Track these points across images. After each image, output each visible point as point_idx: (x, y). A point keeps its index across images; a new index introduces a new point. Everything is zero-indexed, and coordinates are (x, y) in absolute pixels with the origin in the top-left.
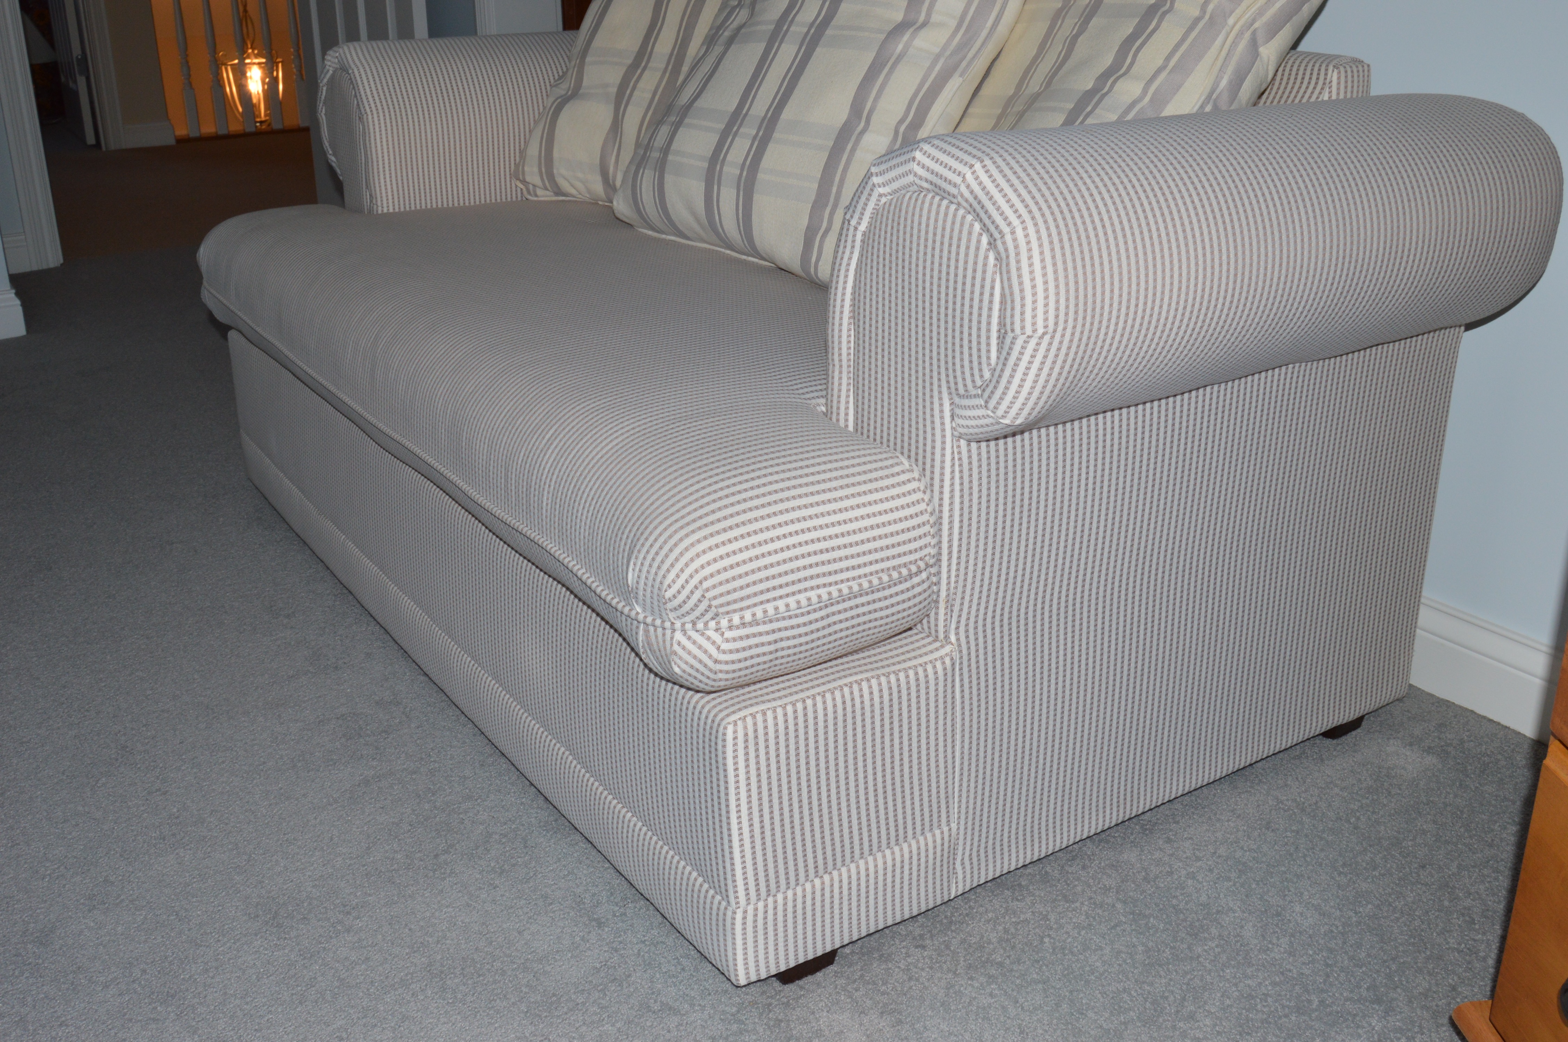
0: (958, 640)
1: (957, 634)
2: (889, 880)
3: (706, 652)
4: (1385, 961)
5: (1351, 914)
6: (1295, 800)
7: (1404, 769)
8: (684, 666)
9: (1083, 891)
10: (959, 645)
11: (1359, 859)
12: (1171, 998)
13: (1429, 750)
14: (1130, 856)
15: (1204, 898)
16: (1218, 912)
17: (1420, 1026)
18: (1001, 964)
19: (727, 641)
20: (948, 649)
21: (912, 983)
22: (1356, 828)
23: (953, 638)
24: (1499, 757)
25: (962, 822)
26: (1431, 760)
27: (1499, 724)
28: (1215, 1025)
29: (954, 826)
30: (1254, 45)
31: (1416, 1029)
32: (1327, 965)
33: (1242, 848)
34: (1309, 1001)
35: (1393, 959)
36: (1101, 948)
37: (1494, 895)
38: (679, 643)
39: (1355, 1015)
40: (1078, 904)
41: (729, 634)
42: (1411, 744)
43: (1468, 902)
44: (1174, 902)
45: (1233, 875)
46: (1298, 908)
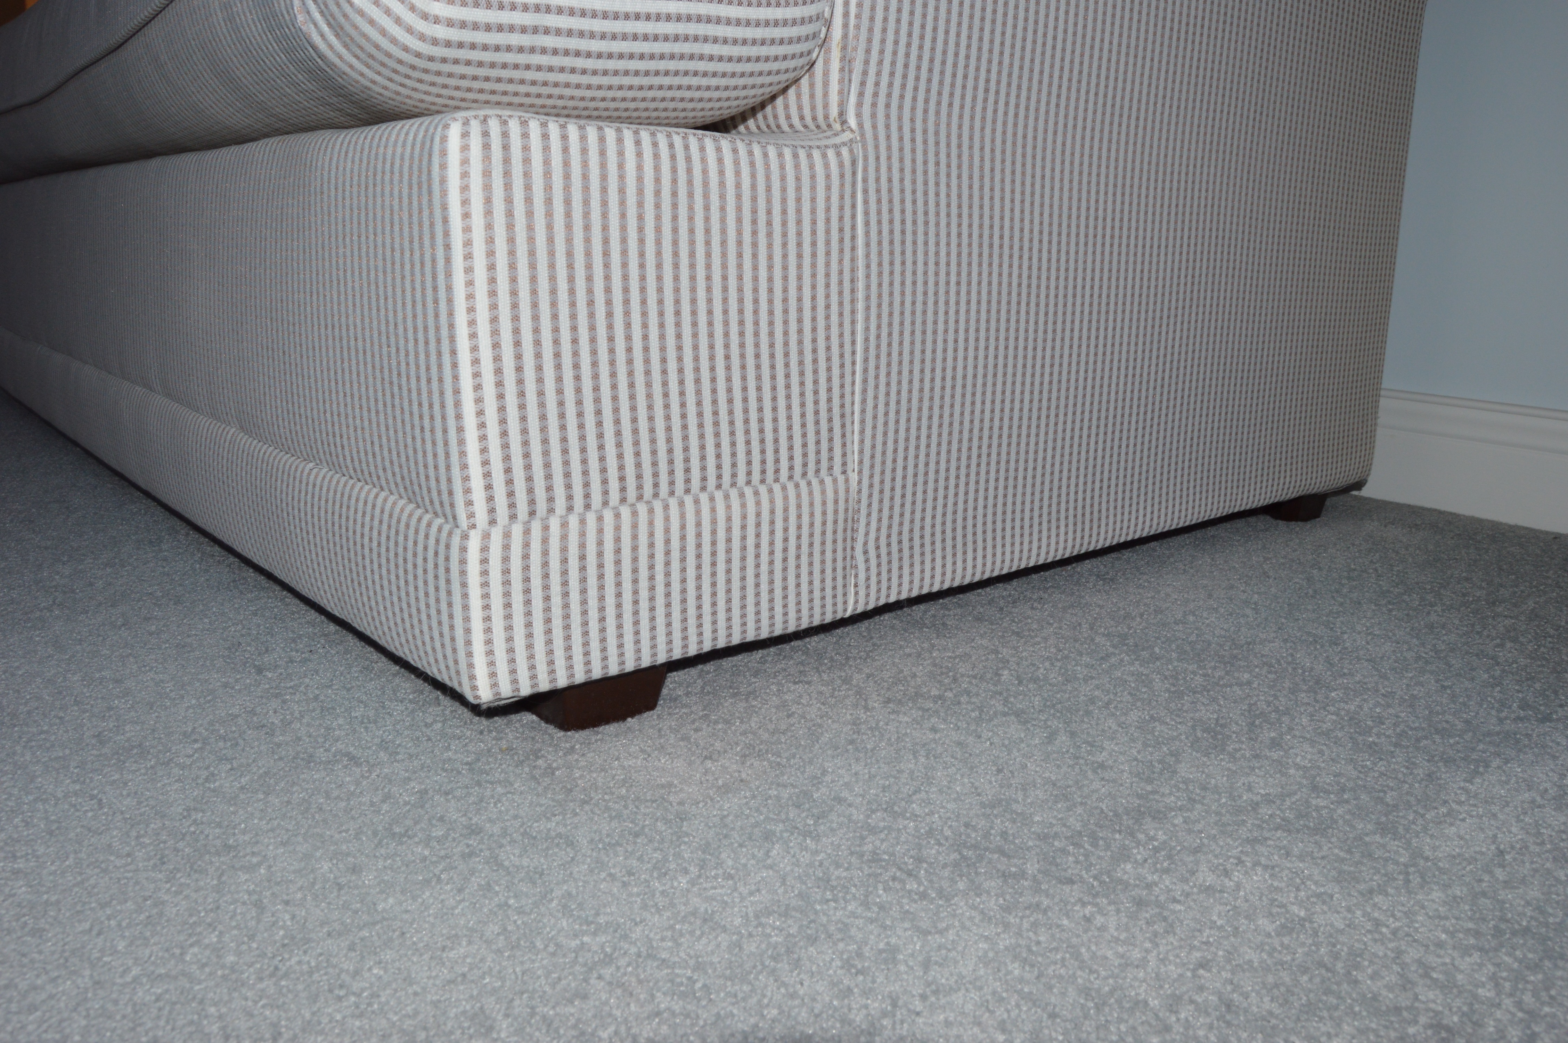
0: (861, 125)
1: (859, 115)
2: (751, 541)
10: (863, 135)
20: (846, 136)
23: (852, 122)
25: (866, 473)
29: (854, 477)
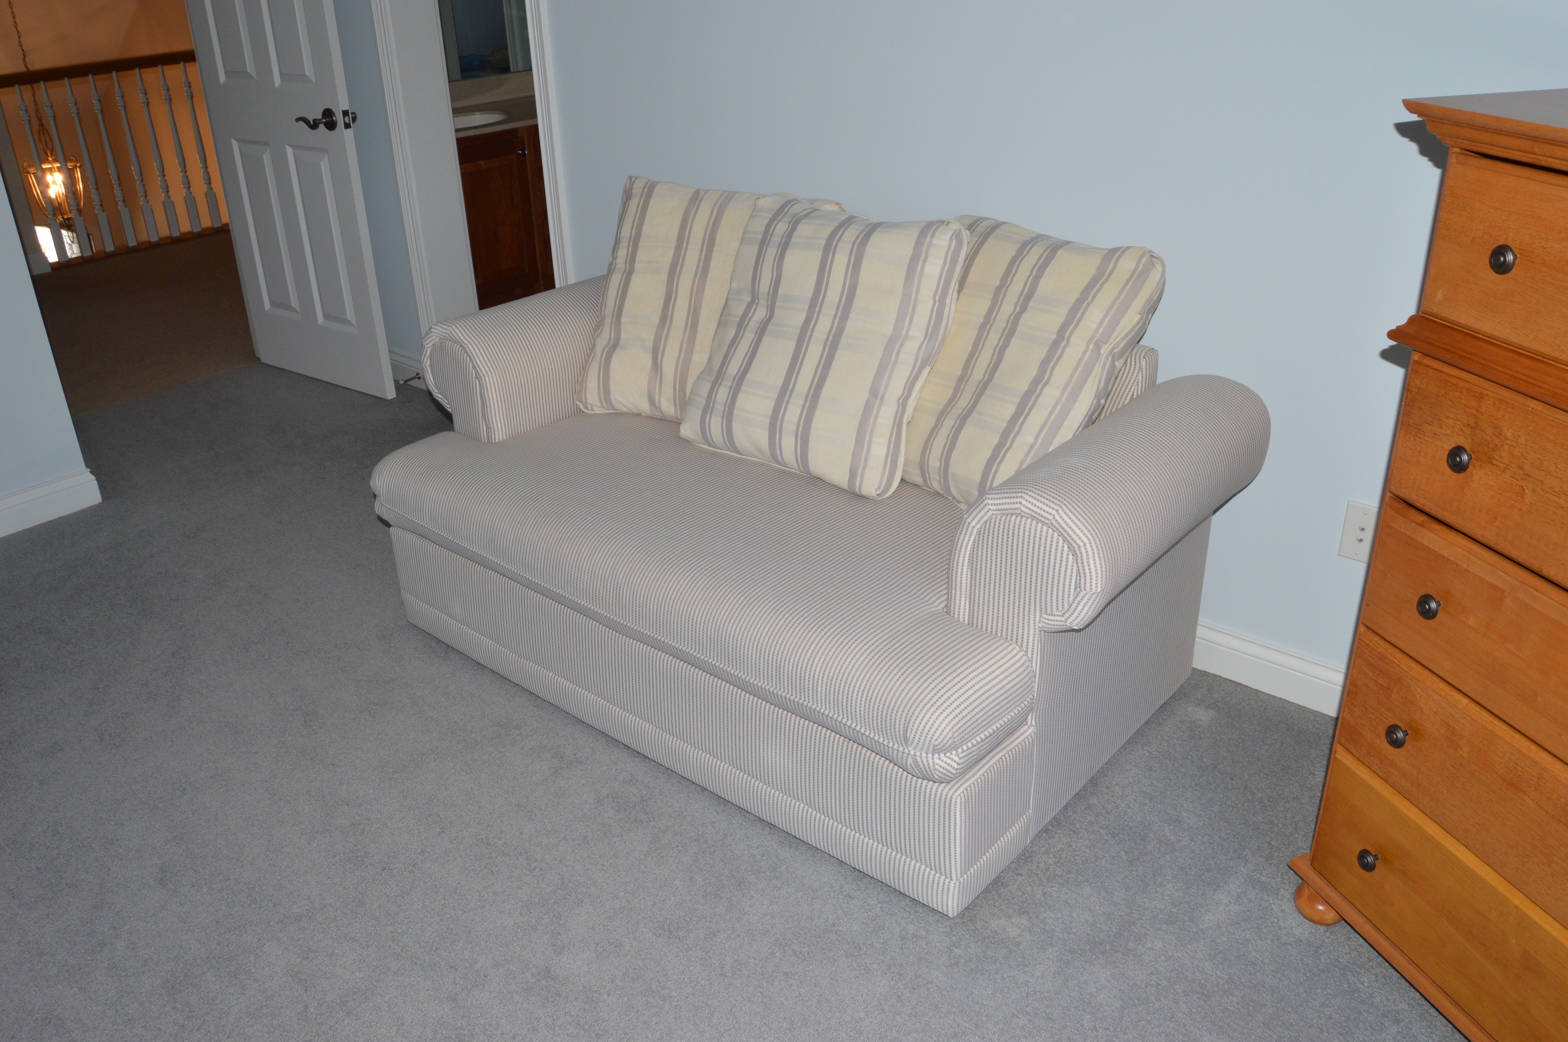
0: (1037, 723)
1: (1037, 721)
2: (1008, 847)
3: (951, 766)
4: (1235, 836)
5: (1210, 812)
6: (1157, 751)
7: (1201, 720)
8: (939, 774)
9: (1081, 826)
10: (1038, 726)
11: (1201, 780)
12: (1148, 877)
13: (1209, 707)
14: (1093, 800)
15: (1139, 819)
16: (1149, 824)
17: (1263, 866)
18: (1062, 876)
19: (960, 758)
20: (1032, 729)
21: (1026, 895)
22: (1193, 762)
23: (1034, 723)
24: (1244, 704)
25: (1033, 808)
26: (1212, 713)
27: (1235, 682)
28: (1174, 886)
29: (1030, 811)
30: (1113, 361)
31: (1261, 868)
32: (1211, 844)
33: (1144, 785)
34: (1211, 865)
35: (1238, 833)
36: (1104, 857)
37: (1269, 788)
38: (938, 764)
39: (1233, 867)
40: (1081, 834)
41: (961, 755)
42: (1199, 704)
43: (1259, 795)
44: (1126, 823)
45: (1147, 802)
46: (1185, 814)
